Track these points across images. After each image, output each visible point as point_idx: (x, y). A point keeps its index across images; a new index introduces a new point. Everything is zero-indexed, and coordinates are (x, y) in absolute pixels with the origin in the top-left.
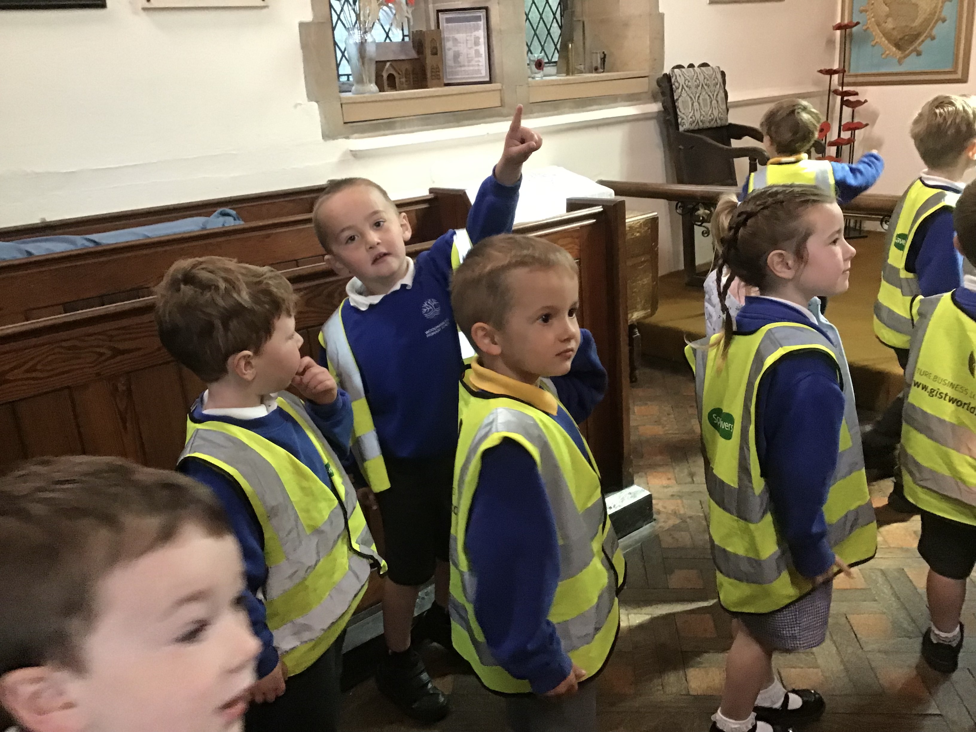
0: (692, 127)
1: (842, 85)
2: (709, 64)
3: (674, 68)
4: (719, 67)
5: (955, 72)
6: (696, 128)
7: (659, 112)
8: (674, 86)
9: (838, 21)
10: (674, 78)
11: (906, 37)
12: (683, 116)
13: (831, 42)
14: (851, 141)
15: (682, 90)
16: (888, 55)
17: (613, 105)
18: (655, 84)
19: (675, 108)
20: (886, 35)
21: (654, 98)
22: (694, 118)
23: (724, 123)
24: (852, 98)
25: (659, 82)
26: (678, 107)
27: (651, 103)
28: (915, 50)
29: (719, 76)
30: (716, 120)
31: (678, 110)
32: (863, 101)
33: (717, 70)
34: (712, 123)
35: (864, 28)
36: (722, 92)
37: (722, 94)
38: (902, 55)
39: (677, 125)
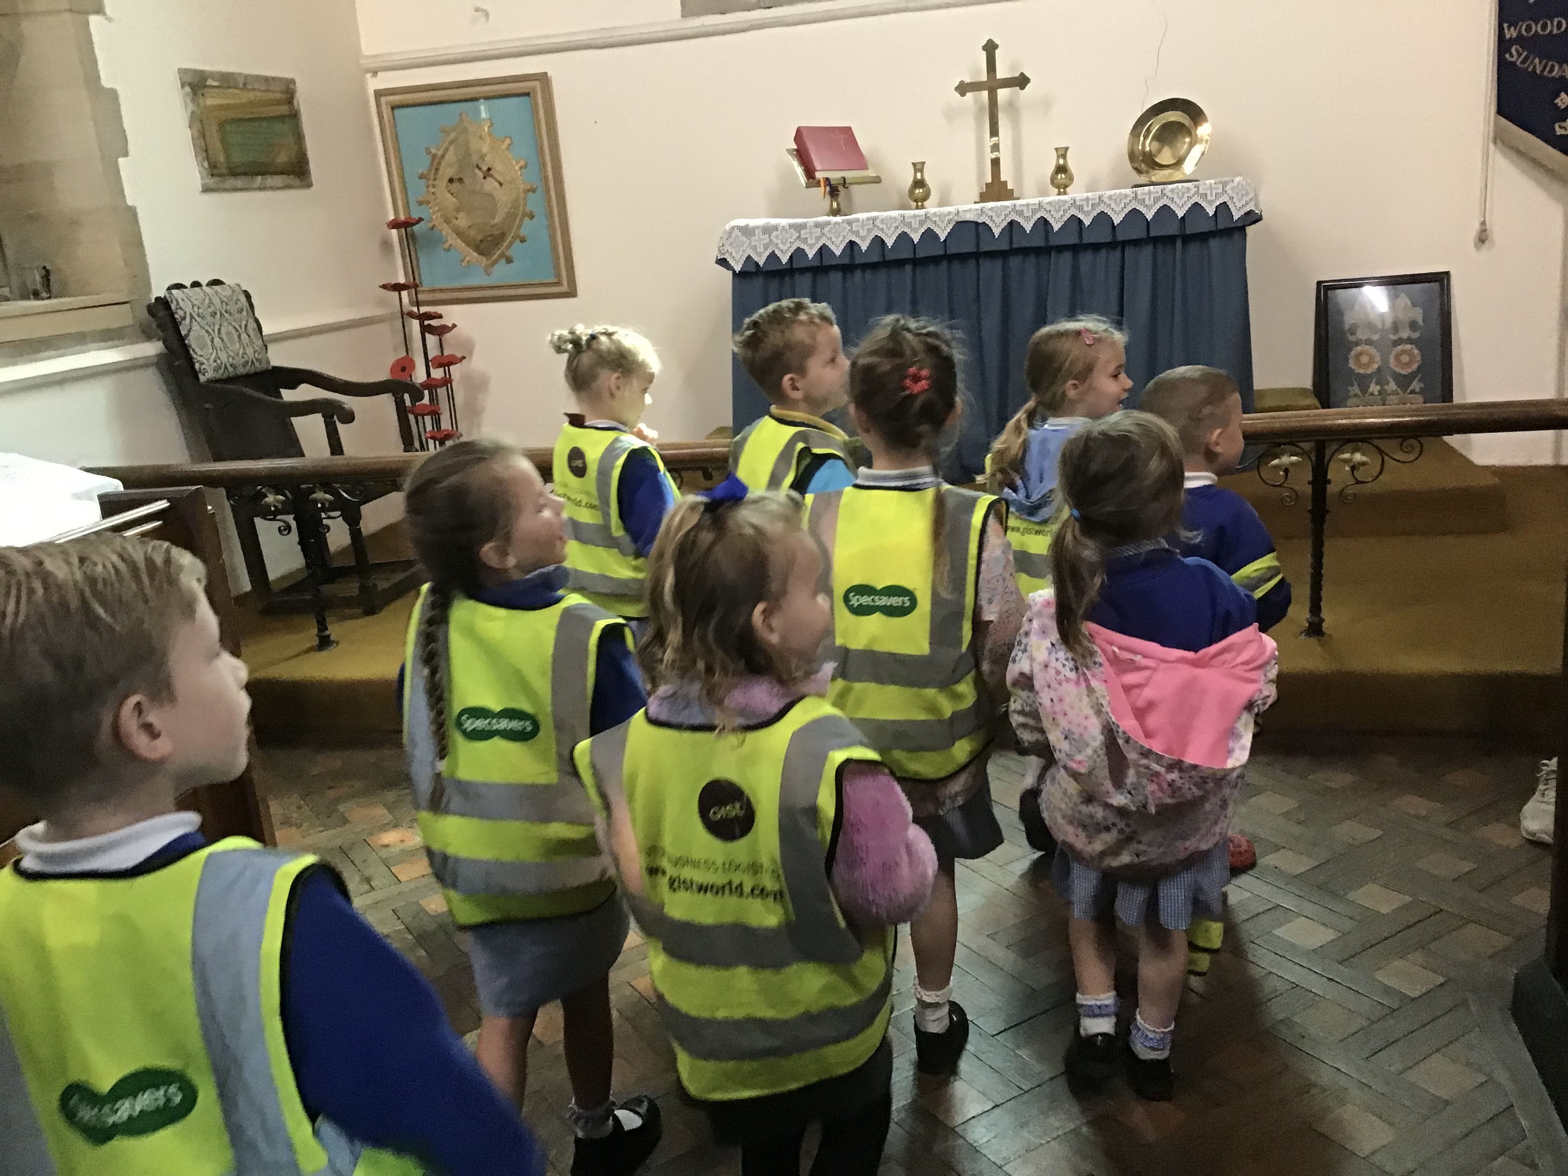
0: (218, 376)
1: (418, 304)
2: (224, 281)
3: (169, 289)
4: (238, 285)
5: (558, 283)
6: (225, 376)
7: (159, 356)
8: (176, 316)
9: (391, 217)
10: (175, 302)
11: (489, 239)
12: (201, 359)
13: (386, 244)
14: (447, 382)
15: (191, 322)
16: (469, 261)
17: (78, 348)
18: (144, 314)
19: (185, 348)
20: (459, 234)
21: (147, 336)
22: (219, 362)
23: (264, 366)
24: (434, 323)
25: (151, 309)
26: (190, 346)
27: (143, 342)
28: (502, 255)
29: (243, 299)
30: (253, 362)
31: (191, 352)
32: (450, 325)
33: (237, 288)
34: (248, 367)
35: (430, 225)
36: (251, 320)
37: (252, 325)
38: (489, 262)
39: (195, 374)
